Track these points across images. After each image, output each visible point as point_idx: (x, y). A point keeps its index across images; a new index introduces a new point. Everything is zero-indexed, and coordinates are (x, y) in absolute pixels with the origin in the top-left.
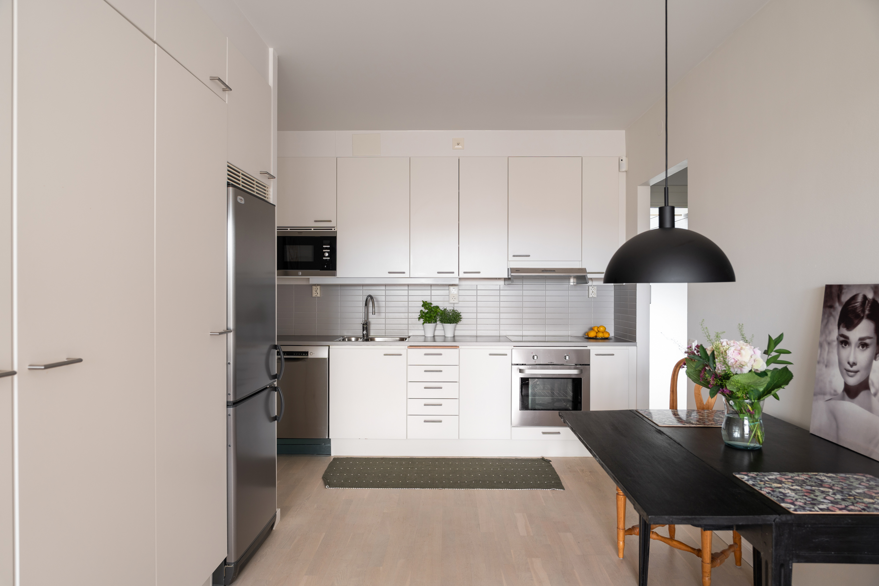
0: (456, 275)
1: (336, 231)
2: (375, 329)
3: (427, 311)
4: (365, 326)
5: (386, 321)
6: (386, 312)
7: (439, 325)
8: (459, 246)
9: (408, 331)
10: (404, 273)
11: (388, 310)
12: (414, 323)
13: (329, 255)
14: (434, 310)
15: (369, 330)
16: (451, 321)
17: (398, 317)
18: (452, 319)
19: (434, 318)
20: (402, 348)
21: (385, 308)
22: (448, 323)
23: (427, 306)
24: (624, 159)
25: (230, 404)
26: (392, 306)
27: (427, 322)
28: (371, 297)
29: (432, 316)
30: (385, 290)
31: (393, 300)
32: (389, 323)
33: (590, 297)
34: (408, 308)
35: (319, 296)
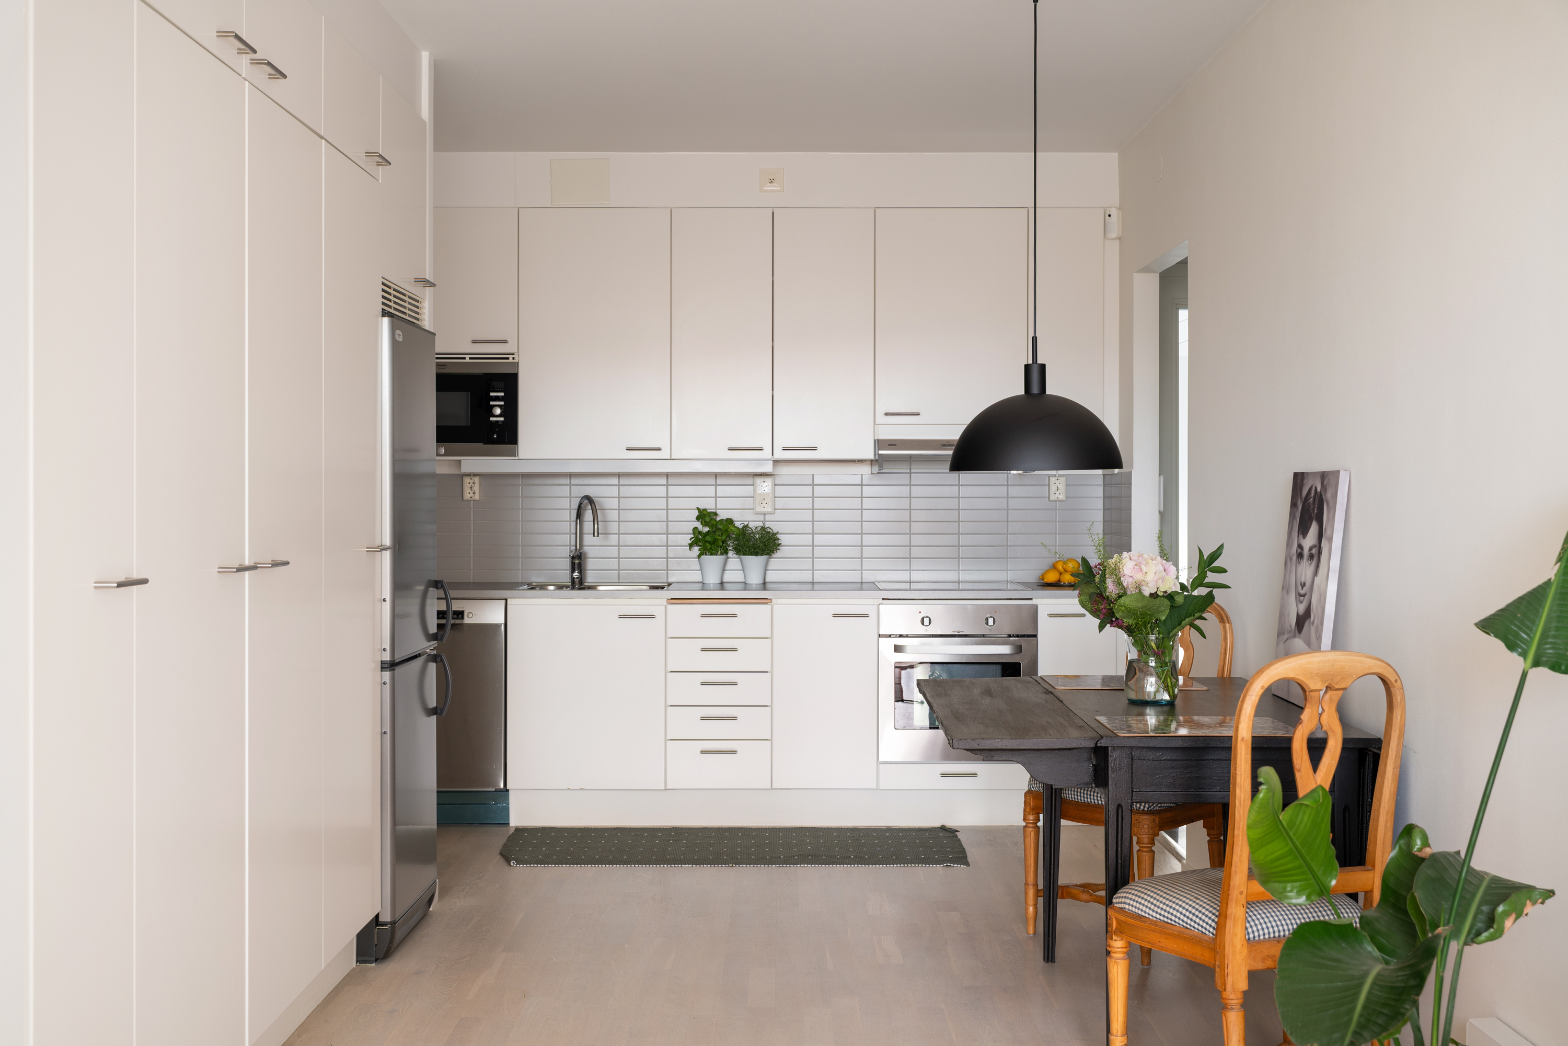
0: (767, 454)
1: (518, 363)
2: (597, 568)
3: (706, 529)
4: (577, 561)
5: (620, 551)
6: (621, 532)
7: (734, 560)
8: (773, 393)
9: (667, 573)
10: (659, 449)
11: (624, 527)
12: (680, 556)
13: (502, 412)
14: (721, 527)
15: (585, 570)
16: (758, 551)
17: (646, 544)
18: (759, 546)
19: (721, 544)
20: (655, 603)
21: (619, 524)
22: (752, 555)
23: (707, 519)
24: (1114, 212)
25: (386, 666)
26: (632, 520)
27: (708, 553)
28: (589, 499)
29: (717, 539)
30: (619, 485)
31: (635, 508)
32: (627, 556)
33: (1051, 499)
34: (667, 524)
35: (478, 499)
